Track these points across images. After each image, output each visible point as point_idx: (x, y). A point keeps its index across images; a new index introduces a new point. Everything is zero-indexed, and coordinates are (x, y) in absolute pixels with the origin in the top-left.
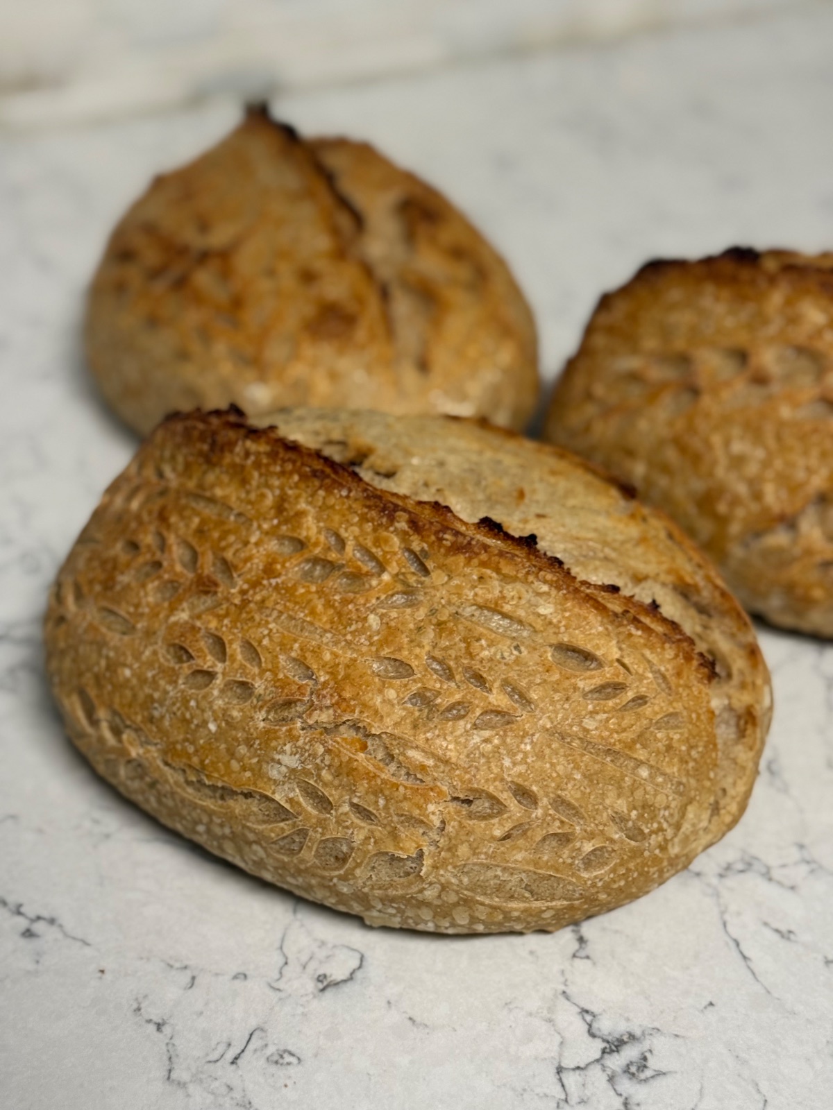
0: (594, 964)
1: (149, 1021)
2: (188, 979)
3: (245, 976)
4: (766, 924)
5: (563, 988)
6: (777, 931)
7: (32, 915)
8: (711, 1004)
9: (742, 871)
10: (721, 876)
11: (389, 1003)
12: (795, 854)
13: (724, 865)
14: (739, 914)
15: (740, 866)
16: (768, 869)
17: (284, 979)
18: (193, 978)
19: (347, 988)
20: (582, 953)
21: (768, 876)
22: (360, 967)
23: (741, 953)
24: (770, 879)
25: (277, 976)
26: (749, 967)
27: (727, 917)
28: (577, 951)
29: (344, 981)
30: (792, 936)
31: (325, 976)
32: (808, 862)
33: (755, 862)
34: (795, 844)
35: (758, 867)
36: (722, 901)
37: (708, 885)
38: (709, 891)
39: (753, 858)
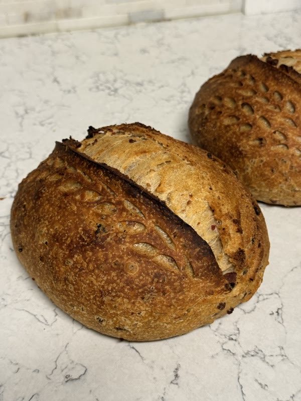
0: (179, 387)
2: (16, 369)
3: (39, 371)
4: (256, 380)
5: (162, 395)
6: (260, 384)
9: (252, 356)
10: (243, 356)
11: (91, 391)
12: (278, 351)
13: (246, 352)
14: (246, 374)
15: (253, 354)
16: (265, 356)
17: (53, 375)
18: (19, 369)
19: (76, 382)
20: (175, 382)
21: (263, 359)
22: (84, 374)
23: (242, 391)
24: (264, 361)
25: (50, 372)
26: (243, 398)
27: (240, 375)
28: (173, 380)
29: (76, 379)
30: (266, 387)
31: (69, 376)
32: (282, 356)
33: (260, 352)
34: (279, 347)
35: (260, 354)
36: (241, 367)
37: (237, 360)
38: (236, 362)
39: (259, 350)
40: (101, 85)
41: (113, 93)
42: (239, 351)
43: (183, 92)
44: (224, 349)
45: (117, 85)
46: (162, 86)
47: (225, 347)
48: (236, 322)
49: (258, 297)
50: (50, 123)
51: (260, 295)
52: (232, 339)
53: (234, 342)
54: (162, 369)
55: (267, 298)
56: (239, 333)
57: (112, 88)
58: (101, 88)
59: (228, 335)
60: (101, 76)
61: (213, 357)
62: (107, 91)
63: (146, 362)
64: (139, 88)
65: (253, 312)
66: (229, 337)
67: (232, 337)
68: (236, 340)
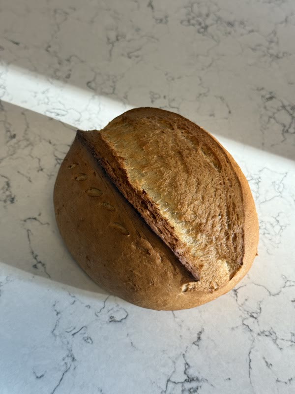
0: (199, 348)
1: (56, 311)
2: (73, 301)
3: (90, 307)
4: (264, 358)
5: (184, 352)
6: (266, 362)
7: (39, 260)
8: (229, 379)
9: (266, 336)
10: (259, 334)
11: (128, 335)
12: (289, 336)
13: (262, 331)
14: (257, 351)
15: (267, 333)
16: (277, 338)
17: (100, 313)
18: (75, 301)
19: (118, 324)
20: (197, 343)
21: (275, 341)
22: (125, 318)
23: (250, 365)
25: (99, 310)
26: (249, 371)
27: (252, 350)
28: (196, 342)
29: (118, 321)
30: (271, 366)
31: (113, 317)
32: (292, 341)
33: (273, 334)
34: (291, 333)
35: (273, 336)
36: (254, 343)
37: (252, 336)
38: (252, 338)
39: (274, 332)
40: (193, 18)
41: (202, 30)
42: (257, 329)
43: (271, 42)
44: (244, 324)
45: (209, 21)
46: (252, 31)
47: (245, 322)
48: (260, 302)
49: (286, 283)
50: (137, 57)
51: (288, 281)
52: (253, 317)
53: (254, 319)
54: (189, 329)
55: (293, 285)
56: (260, 312)
57: (203, 25)
58: (192, 22)
59: (250, 312)
60: (195, 6)
61: (233, 329)
62: (198, 27)
63: (177, 320)
64: (229, 29)
65: (277, 296)
66: (251, 314)
67: (253, 314)
68: (256, 318)
